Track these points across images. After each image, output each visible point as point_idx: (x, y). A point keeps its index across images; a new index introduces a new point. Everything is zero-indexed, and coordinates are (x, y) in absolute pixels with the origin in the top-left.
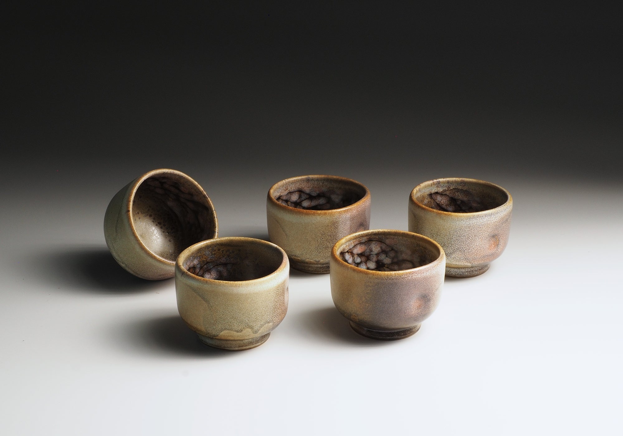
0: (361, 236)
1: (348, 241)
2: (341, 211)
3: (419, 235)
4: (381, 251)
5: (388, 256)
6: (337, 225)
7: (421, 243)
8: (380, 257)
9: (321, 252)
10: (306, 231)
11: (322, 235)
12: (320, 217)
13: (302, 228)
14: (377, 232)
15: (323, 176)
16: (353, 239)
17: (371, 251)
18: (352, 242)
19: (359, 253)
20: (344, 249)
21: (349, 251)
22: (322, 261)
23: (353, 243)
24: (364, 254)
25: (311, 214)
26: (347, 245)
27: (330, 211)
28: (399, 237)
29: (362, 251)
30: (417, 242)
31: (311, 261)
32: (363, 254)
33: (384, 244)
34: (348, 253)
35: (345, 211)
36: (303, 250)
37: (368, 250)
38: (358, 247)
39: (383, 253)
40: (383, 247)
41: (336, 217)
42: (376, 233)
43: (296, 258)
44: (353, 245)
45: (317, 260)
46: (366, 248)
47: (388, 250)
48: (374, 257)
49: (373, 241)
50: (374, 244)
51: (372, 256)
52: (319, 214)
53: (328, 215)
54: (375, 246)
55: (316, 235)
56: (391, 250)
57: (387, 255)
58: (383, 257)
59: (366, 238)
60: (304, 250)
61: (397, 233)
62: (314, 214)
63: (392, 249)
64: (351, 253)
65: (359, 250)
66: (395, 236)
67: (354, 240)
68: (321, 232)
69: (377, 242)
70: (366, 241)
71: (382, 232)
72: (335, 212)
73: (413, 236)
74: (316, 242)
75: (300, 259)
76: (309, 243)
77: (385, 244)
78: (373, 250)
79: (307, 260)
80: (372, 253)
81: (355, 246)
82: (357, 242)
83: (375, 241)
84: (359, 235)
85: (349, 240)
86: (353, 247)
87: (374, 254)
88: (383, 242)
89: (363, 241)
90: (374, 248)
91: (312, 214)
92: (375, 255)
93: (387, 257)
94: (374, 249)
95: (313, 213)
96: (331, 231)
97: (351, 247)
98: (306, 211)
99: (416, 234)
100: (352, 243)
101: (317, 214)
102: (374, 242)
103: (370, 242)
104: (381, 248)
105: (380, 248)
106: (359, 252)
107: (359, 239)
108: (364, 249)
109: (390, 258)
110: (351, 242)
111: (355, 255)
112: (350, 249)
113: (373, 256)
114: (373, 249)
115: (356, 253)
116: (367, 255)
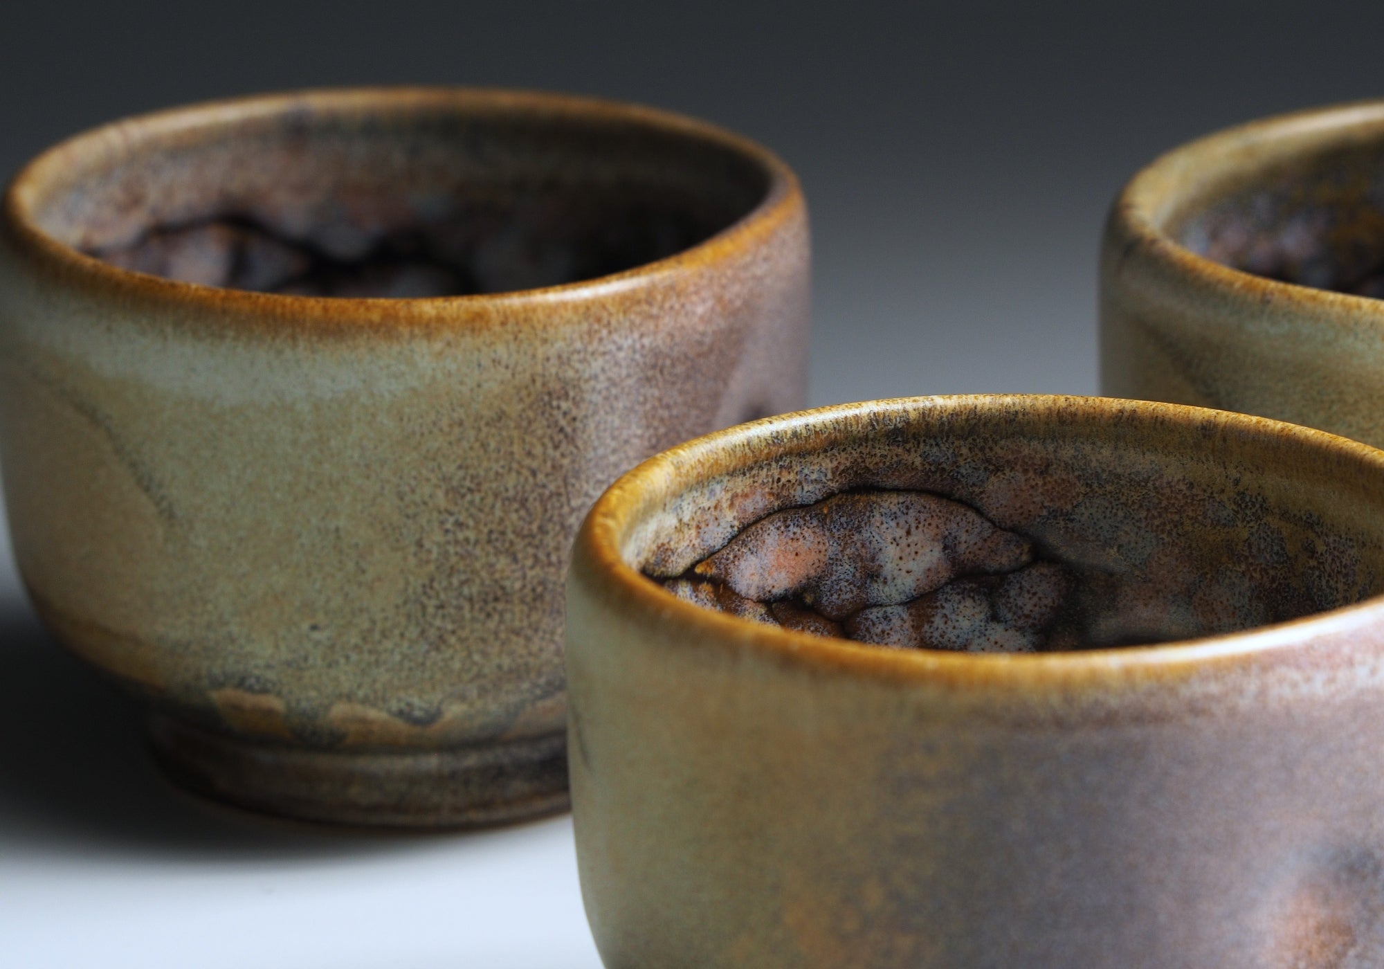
0: (789, 453)
1: (690, 488)
2: (601, 303)
3: (1254, 419)
4: (945, 575)
5: (1004, 612)
6: (574, 412)
7: (1273, 483)
8: (938, 621)
9: (453, 640)
10: (327, 466)
11: (455, 493)
12: (438, 346)
13: (294, 443)
14: (913, 415)
15: (409, 98)
16: (732, 474)
17: (872, 574)
18: (725, 498)
19: (778, 591)
20: (664, 551)
21: (699, 570)
22: (454, 711)
23: (732, 505)
24: (817, 601)
25: (360, 329)
26: (686, 519)
27: (515, 301)
28: (1088, 448)
29: (803, 572)
30: (1237, 482)
31: (372, 714)
32: (809, 599)
33: (971, 515)
34: (695, 590)
35: (627, 302)
36: (305, 626)
37: (846, 569)
38: (772, 538)
39: (964, 594)
40: (964, 537)
41: (560, 345)
42: (908, 423)
43: (249, 700)
44: (730, 518)
45: (419, 703)
46: (832, 548)
47: (1004, 560)
48: (896, 622)
49: (882, 490)
50: (895, 517)
51: (874, 614)
52: (430, 328)
53: (497, 328)
54: (900, 532)
55: (407, 499)
56: (1028, 565)
57: (992, 606)
58: (965, 624)
59: (828, 465)
60: (314, 628)
61: (1074, 415)
62: (387, 328)
63: (1040, 554)
64: (716, 592)
65: (779, 567)
66: (1054, 439)
67: (741, 484)
68: (450, 468)
69: (913, 497)
70: (831, 495)
71: (955, 414)
72: (553, 309)
73: (1207, 430)
74: (405, 558)
75: (277, 704)
76: (351, 566)
77: (979, 511)
78: (889, 569)
79: (339, 710)
80: (878, 591)
81: (745, 532)
82: (758, 502)
83: (897, 490)
84: (777, 438)
85: (703, 480)
86: (733, 539)
87: (898, 598)
88: (961, 502)
89: (806, 493)
90: (891, 551)
91: (375, 328)
92: (900, 609)
93: (994, 618)
94: (890, 556)
95: (376, 317)
96: (527, 462)
97: (717, 535)
98: (325, 309)
99: (1233, 415)
100: (725, 505)
101: (412, 321)
102: (891, 502)
103: (862, 500)
104: (949, 546)
105: (938, 548)
106: (781, 582)
107: (775, 472)
108: (814, 557)
109: (1020, 629)
110: (712, 492)
111: (748, 605)
112: (709, 556)
113: (886, 618)
114: (881, 556)
115: (753, 593)
116: (840, 608)
